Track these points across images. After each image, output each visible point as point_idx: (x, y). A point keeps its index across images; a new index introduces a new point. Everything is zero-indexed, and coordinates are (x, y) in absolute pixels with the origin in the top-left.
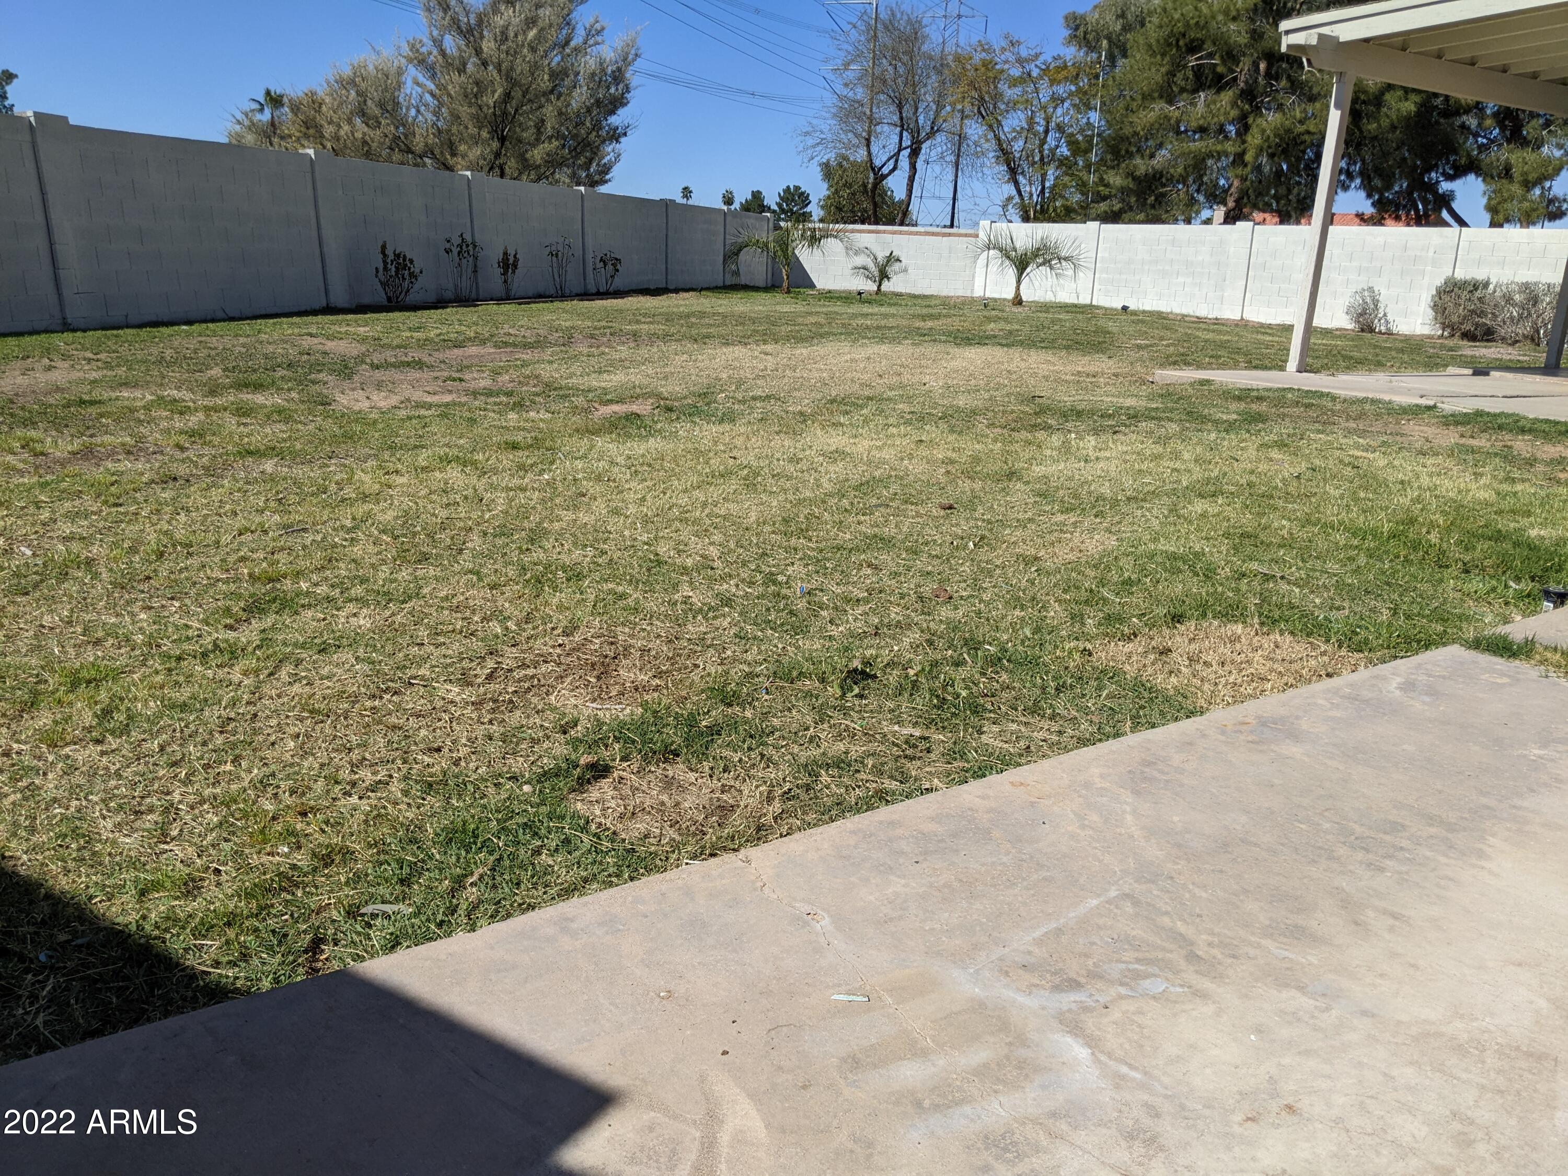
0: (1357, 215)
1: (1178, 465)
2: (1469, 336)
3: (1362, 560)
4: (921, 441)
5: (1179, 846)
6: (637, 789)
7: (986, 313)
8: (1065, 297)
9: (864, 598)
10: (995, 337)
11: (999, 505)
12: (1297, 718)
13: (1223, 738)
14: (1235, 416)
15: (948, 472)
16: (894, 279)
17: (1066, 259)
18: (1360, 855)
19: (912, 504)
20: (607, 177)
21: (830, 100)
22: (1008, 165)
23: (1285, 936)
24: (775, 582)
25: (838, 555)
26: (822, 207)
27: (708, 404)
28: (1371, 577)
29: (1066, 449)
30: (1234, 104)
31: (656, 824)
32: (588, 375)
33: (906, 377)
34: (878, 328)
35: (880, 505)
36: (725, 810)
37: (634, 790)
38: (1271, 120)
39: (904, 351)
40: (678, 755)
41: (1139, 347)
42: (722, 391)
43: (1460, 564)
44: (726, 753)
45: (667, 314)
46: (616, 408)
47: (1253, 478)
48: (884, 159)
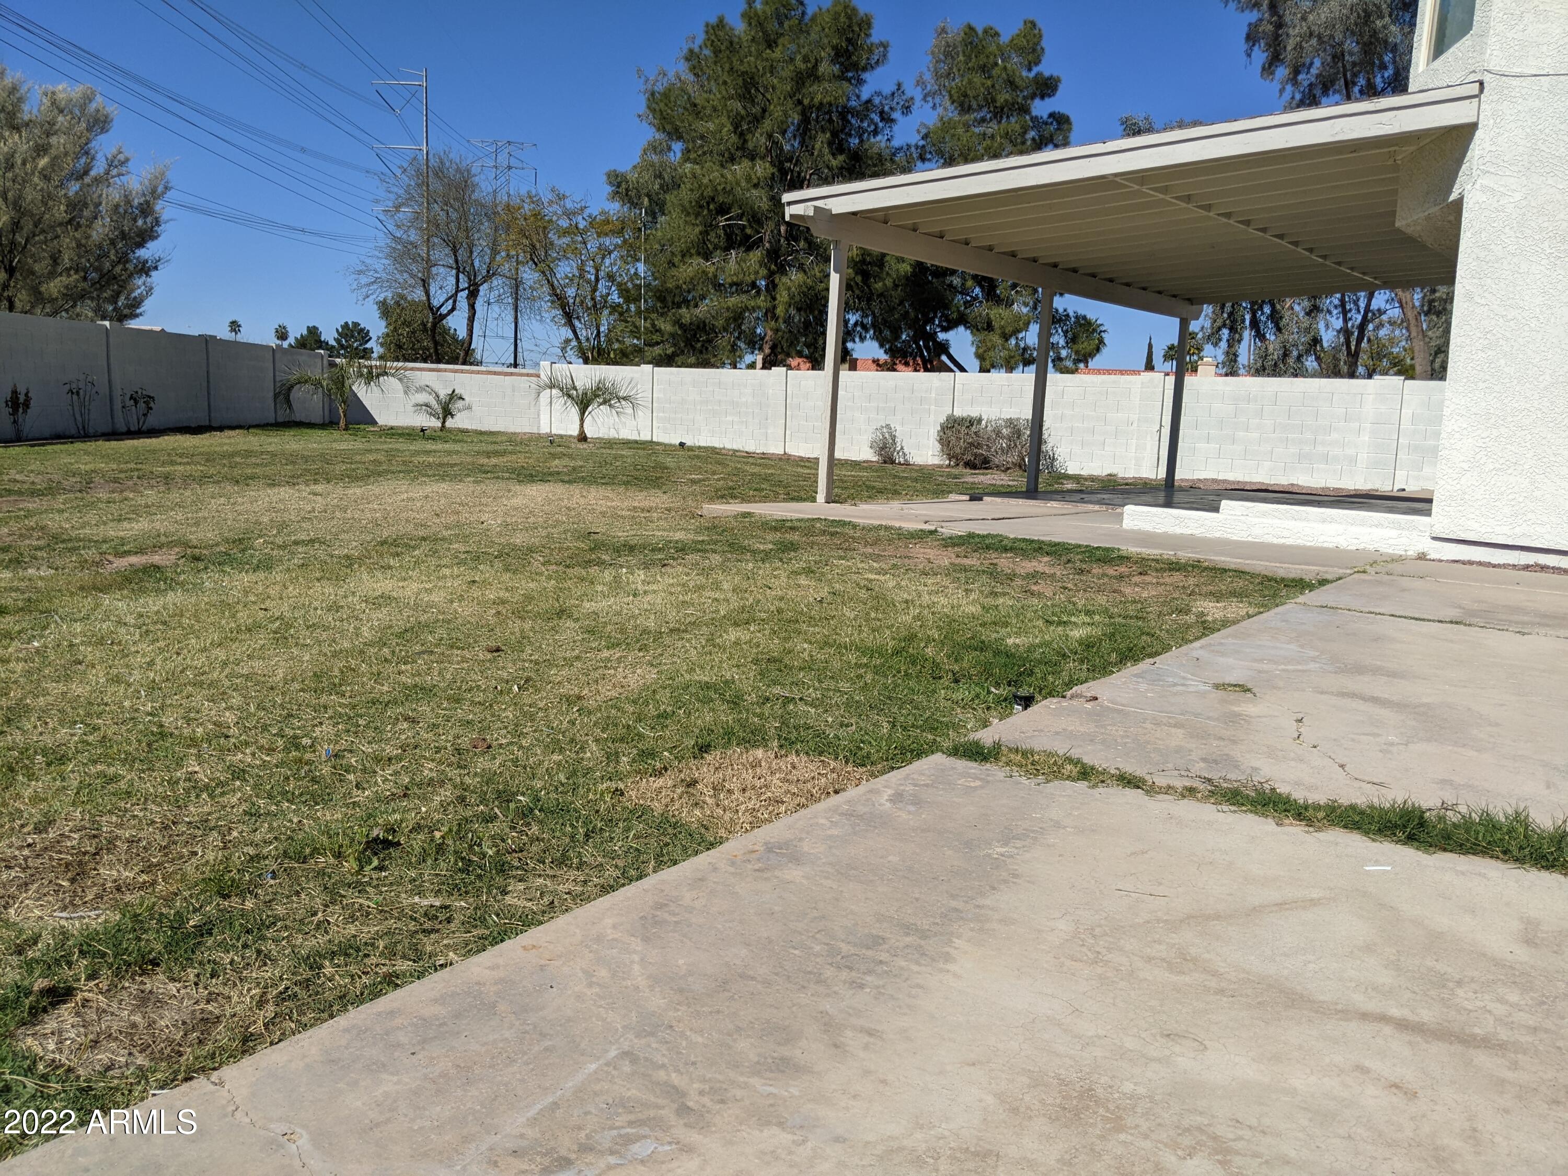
0: (874, 361)
1: (717, 595)
2: (970, 465)
3: (869, 678)
4: (474, 582)
5: (681, 991)
6: (104, 1011)
7: (552, 450)
8: (627, 433)
9: (397, 756)
10: (558, 473)
11: (548, 645)
12: (801, 840)
13: (732, 870)
14: (771, 546)
15: (499, 613)
16: (458, 416)
17: (624, 398)
18: (844, 974)
19: (458, 648)
20: (138, 311)
21: (383, 241)
22: (563, 310)
23: (772, 1071)
24: (297, 747)
25: (373, 710)
26: (382, 345)
27: (243, 551)
28: (876, 693)
29: (617, 585)
30: (761, 263)
31: (122, 1052)
32: (105, 523)
33: (464, 516)
34: (441, 465)
35: (423, 652)
36: (208, 1022)
37: (101, 1012)
38: (795, 277)
39: (464, 490)
40: (158, 965)
41: (693, 482)
42: (260, 536)
43: (950, 674)
44: (217, 955)
45: (208, 454)
46: (133, 559)
47: (782, 605)
48: (442, 300)
